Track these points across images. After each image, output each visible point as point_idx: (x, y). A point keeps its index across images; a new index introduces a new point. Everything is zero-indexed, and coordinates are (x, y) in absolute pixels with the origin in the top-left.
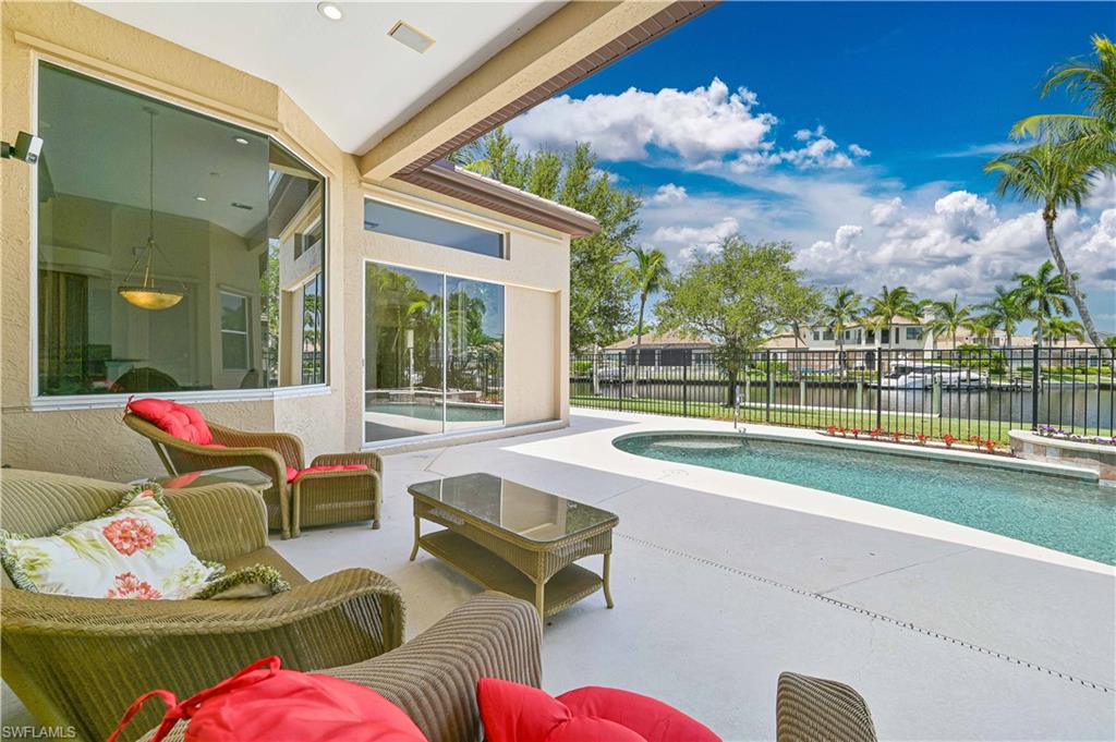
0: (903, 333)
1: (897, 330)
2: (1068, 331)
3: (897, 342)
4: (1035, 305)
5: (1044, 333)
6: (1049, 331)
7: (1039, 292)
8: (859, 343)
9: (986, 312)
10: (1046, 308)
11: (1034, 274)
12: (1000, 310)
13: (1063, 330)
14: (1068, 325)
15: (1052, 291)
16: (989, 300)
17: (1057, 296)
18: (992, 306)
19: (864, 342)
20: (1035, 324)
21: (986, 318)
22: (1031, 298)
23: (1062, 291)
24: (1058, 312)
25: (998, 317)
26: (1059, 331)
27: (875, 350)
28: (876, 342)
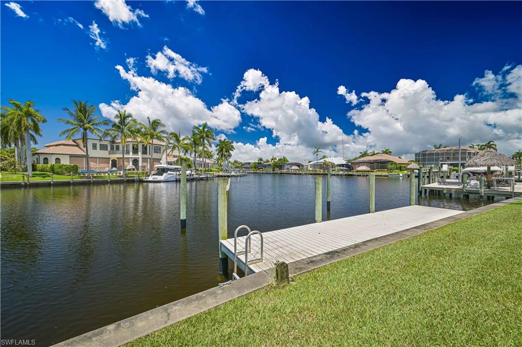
1: (150, 147)
3: (150, 153)
8: (129, 153)
19: (131, 153)
27: (139, 158)
28: (139, 153)
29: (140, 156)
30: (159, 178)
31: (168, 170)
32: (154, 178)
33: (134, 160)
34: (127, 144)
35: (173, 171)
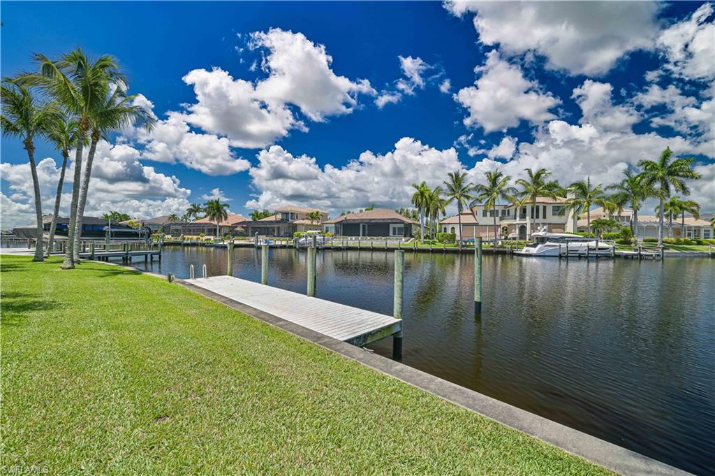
0: (549, 210)
1: (545, 208)
2: (685, 209)
3: (544, 217)
4: (657, 186)
5: (665, 210)
6: (670, 208)
7: (661, 174)
8: (515, 218)
9: (616, 191)
10: (667, 188)
11: (656, 160)
12: (628, 190)
13: (681, 208)
14: (685, 203)
15: (671, 173)
16: (619, 182)
17: (676, 177)
18: (621, 187)
19: (518, 218)
20: (657, 202)
21: (616, 196)
22: (653, 180)
23: (681, 173)
24: (677, 191)
25: (626, 196)
26: (678, 208)
27: (526, 224)
28: (527, 218)
29: (528, 221)
30: (533, 251)
31: (548, 239)
32: (527, 251)
33: (521, 227)
34: (537, 204)
35: (557, 242)
